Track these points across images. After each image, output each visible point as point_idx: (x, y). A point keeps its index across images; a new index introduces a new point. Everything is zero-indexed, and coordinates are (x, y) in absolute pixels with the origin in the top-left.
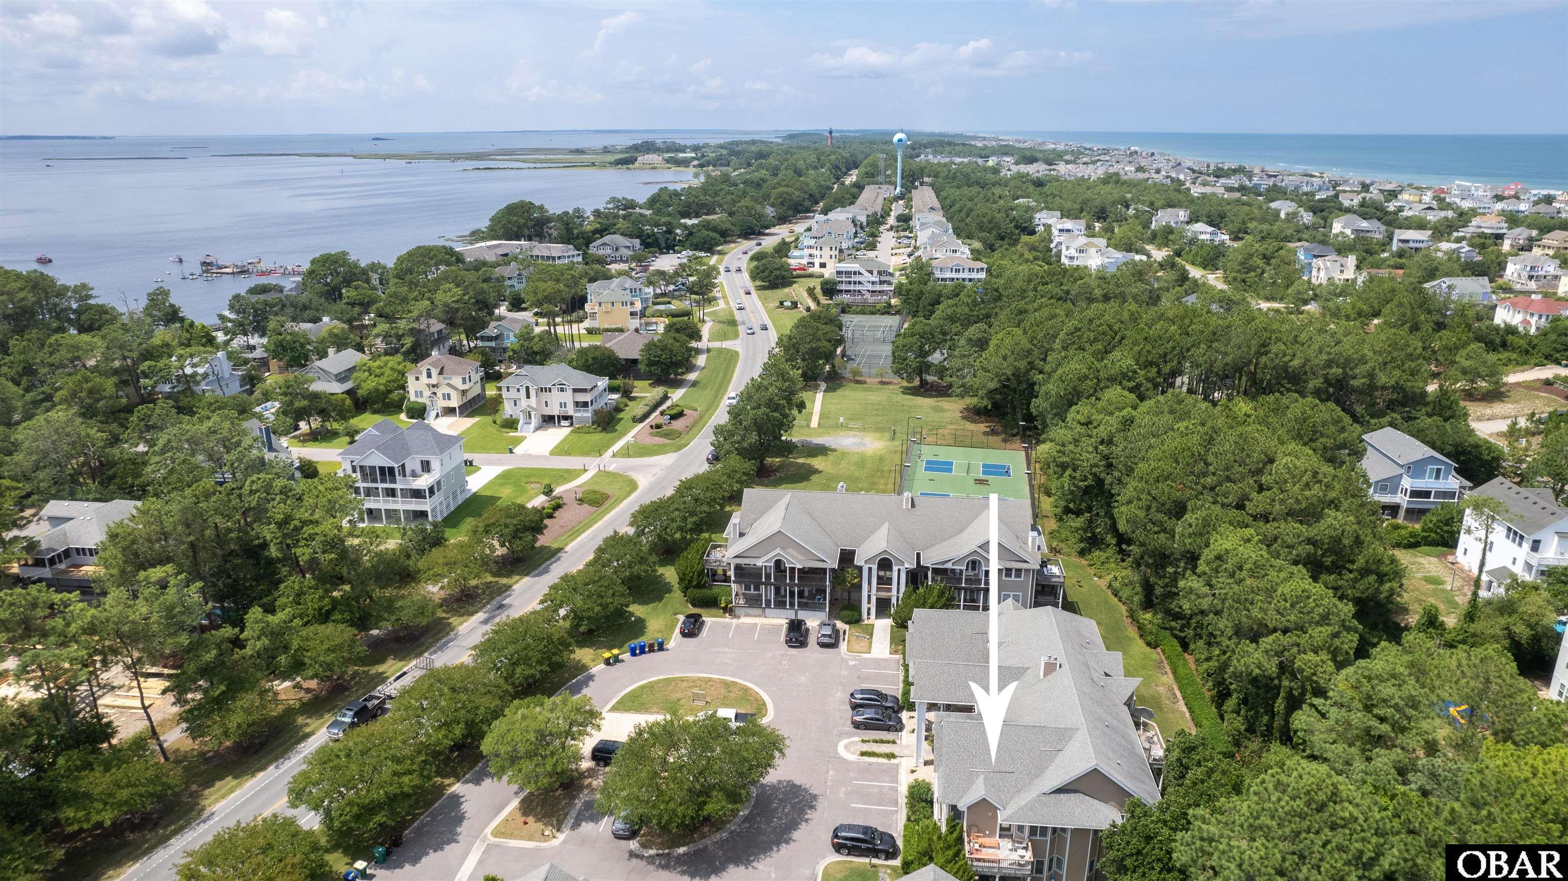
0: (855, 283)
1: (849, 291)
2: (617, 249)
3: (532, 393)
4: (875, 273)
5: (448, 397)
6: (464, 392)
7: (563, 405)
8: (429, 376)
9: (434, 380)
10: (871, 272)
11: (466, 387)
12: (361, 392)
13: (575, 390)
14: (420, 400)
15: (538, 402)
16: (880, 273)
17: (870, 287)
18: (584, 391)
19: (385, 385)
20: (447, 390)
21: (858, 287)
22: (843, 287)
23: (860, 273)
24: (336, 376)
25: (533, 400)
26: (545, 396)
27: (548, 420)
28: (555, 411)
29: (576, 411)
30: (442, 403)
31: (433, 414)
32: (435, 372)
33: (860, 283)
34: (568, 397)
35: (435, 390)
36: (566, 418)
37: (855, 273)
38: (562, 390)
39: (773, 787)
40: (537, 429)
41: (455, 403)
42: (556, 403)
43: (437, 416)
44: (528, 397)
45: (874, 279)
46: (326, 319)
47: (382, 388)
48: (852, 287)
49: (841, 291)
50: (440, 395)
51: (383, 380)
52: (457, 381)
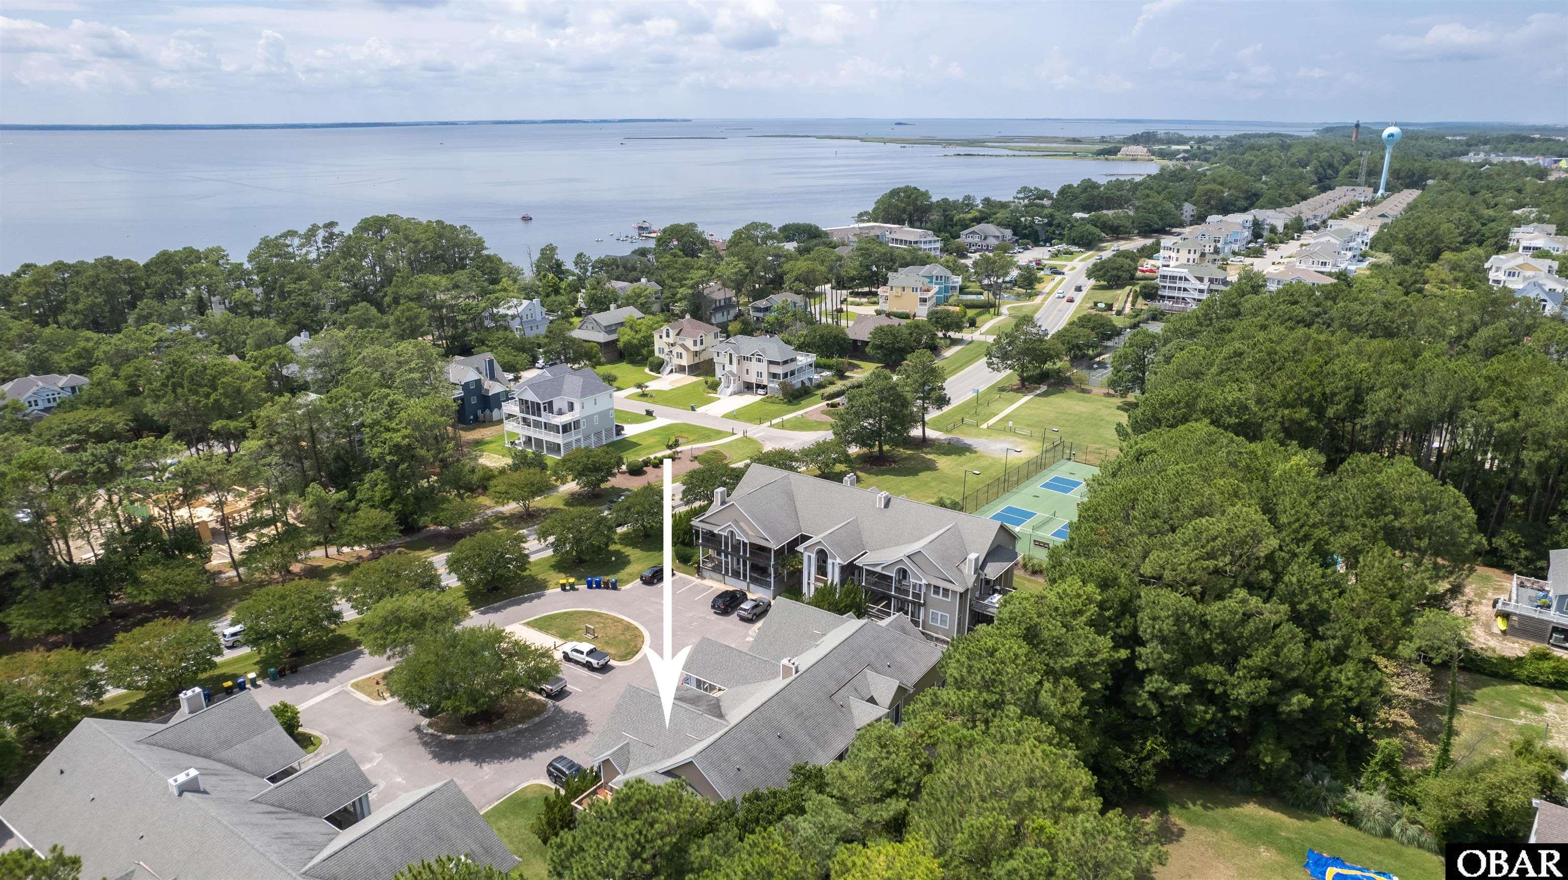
0: (1179, 289)
1: (1173, 298)
2: (985, 238)
3: (735, 360)
4: (1206, 280)
5: (680, 356)
6: (696, 354)
7: (760, 374)
8: (668, 336)
9: (671, 340)
10: (1201, 279)
11: (697, 348)
12: (620, 344)
13: (771, 362)
14: (662, 356)
15: (738, 370)
16: (1211, 281)
17: (1197, 295)
18: (777, 363)
19: (640, 341)
20: (680, 350)
21: (1182, 294)
22: (1166, 293)
23: (1186, 279)
24: (606, 327)
25: (734, 368)
26: (746, 364)
27: (748, 387)
28: (753, 379)
29: (770, 382)
30: (676, 361)
31: (668, 369)
32: (672, 333)
33: (1185, 290)
34: (763, 367)
35: (672, 349)
36: (759, 386)
37: (1181, 278)
38: (759, 360)
39: (566, 715)
40: (735, 393)
41: (685, 362)
42: (757, 371)
43: (671, 371)
44: (731, 362)
45: (1202, 287)
46: (643, 280)
47: (635, 341)
48: (1176, 294)
49: (1163, 297)
50: (674, 353)
51: (639, 336)
52: (689, 343)
